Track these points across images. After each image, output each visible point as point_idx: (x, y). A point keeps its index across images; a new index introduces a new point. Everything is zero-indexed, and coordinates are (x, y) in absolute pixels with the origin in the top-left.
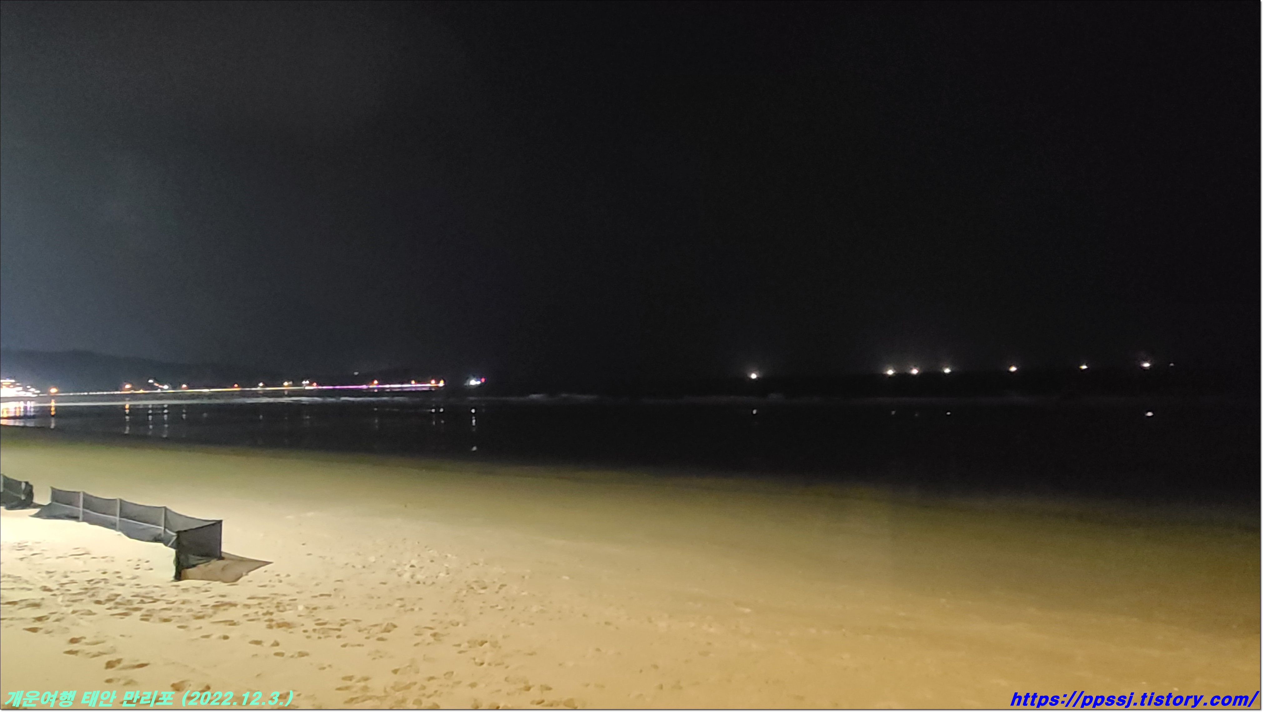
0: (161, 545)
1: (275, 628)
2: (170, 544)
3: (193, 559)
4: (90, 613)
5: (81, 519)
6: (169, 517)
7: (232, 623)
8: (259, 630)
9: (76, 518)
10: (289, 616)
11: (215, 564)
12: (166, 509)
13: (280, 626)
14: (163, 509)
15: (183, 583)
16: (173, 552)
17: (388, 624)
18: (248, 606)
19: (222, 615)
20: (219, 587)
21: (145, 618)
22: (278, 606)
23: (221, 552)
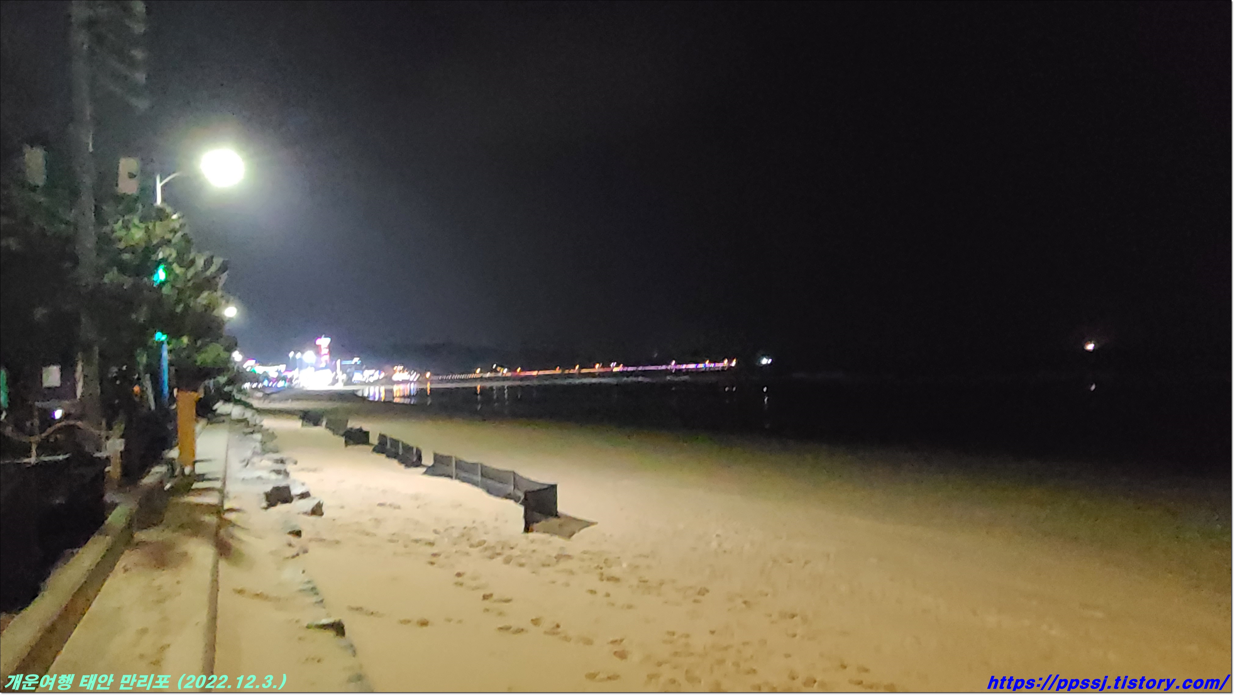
0: (511, 502)
1: (605, 581)
2: (520, 502)
3: (537, 515)
4: (467, 554)
5: (454, 477)
6: (517, 478)
7: (571, 572)
8: (593, 581)
9: (450, 476)
10: (615, 571)
11: (553, 521)
12: (514, 473)
13: (609, 579)
14: (512, 474)
15: (531, 535)
16: (521, 509)
17: (701, 588)
18: (583, 560)
19: (564, 565)
20: (558, 541)
21: (507, 561)
22: (606, 561)
23: (557, 512)
